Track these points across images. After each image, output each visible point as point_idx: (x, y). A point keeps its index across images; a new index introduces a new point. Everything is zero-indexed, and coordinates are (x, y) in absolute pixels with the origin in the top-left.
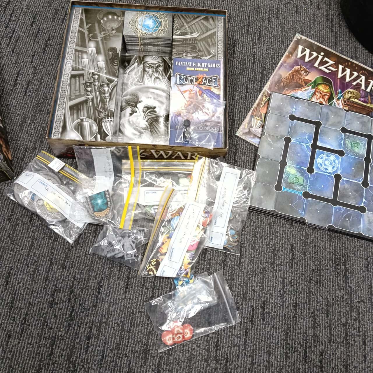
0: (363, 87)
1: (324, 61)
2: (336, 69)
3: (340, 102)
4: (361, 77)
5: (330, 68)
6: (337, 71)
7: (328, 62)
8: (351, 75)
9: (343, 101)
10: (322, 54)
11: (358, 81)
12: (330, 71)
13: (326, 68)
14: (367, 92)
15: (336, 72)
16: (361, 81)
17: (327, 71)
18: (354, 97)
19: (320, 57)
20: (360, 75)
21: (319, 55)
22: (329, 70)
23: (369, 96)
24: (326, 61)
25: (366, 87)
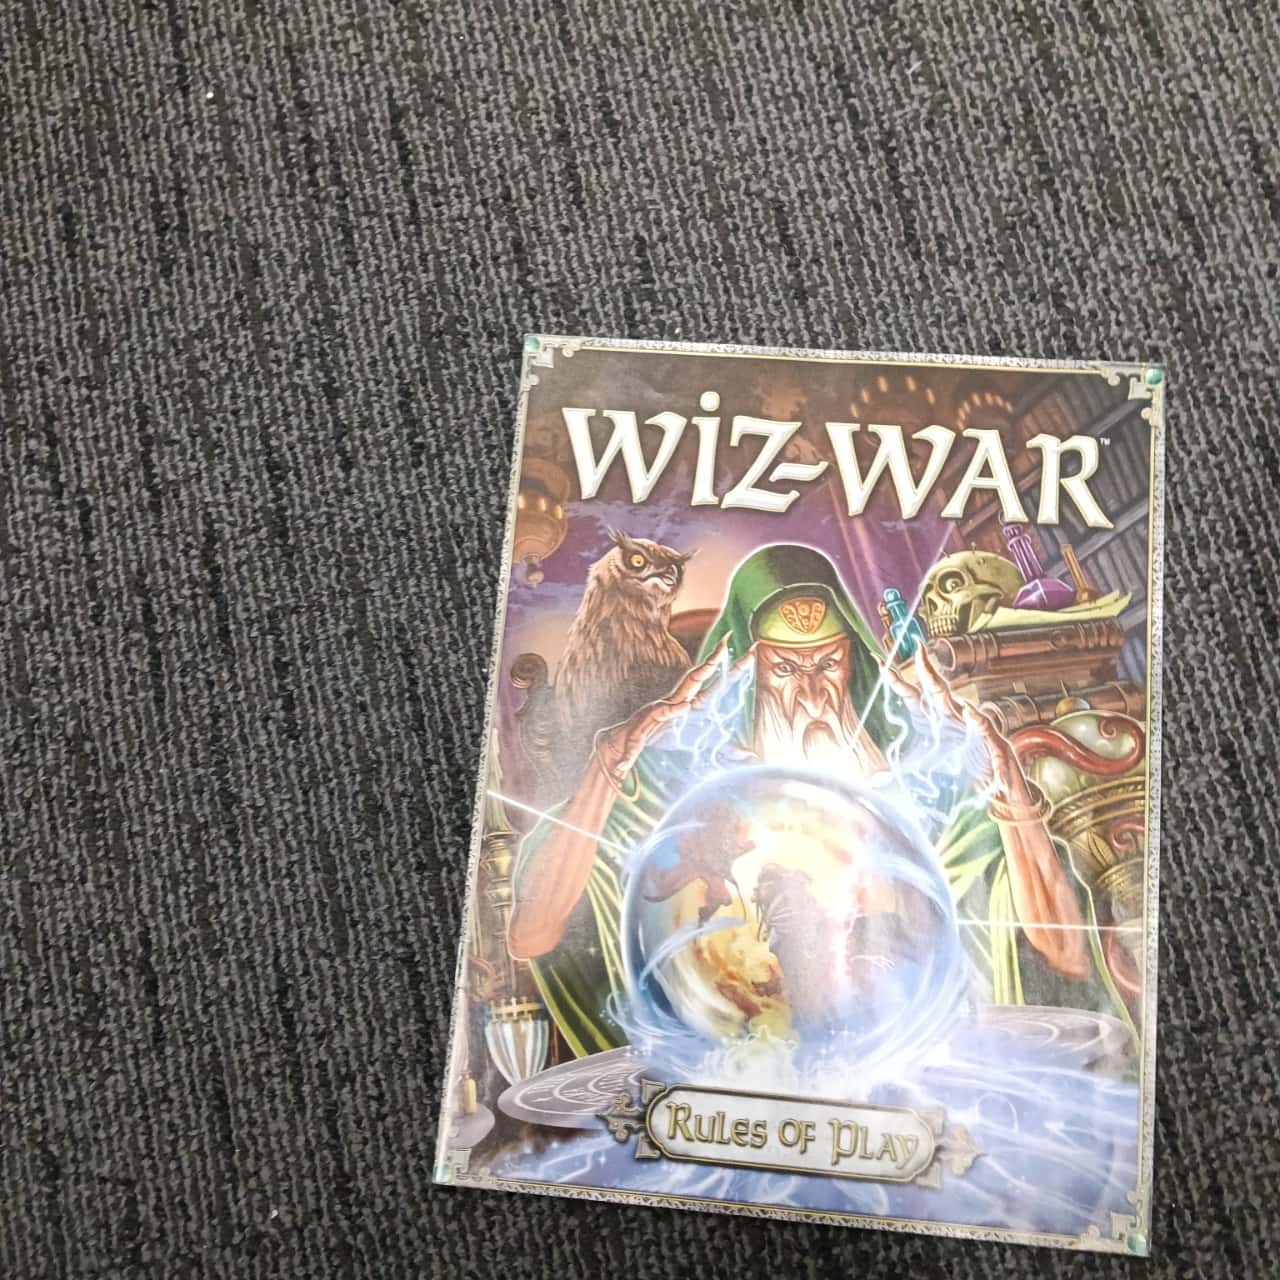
0: (1012, 509)
1: (734, 442)
2: (823, 465)
3: (917, 671)
4: (975, 441)
5: (784, 471)
6: (833, 471)
7: (761, 440)
8: (918, 454)
9: (933, 659)
10: (710, 400)
11: (971, 479)
12: (794, 494)
13: (762, 483)
14: (1048, 527)
15: (830, 483)
16: (986, 471)
17: (778, 502)
18: (985, 598)
19: (709, 428)
20: (969, 433)
21: (695, 420)
22: (784, 486)
23: (1067, 550)
24: (745, 438)
25: (1029, 497)
